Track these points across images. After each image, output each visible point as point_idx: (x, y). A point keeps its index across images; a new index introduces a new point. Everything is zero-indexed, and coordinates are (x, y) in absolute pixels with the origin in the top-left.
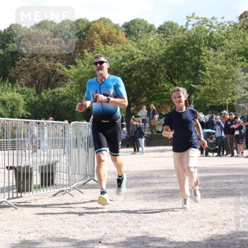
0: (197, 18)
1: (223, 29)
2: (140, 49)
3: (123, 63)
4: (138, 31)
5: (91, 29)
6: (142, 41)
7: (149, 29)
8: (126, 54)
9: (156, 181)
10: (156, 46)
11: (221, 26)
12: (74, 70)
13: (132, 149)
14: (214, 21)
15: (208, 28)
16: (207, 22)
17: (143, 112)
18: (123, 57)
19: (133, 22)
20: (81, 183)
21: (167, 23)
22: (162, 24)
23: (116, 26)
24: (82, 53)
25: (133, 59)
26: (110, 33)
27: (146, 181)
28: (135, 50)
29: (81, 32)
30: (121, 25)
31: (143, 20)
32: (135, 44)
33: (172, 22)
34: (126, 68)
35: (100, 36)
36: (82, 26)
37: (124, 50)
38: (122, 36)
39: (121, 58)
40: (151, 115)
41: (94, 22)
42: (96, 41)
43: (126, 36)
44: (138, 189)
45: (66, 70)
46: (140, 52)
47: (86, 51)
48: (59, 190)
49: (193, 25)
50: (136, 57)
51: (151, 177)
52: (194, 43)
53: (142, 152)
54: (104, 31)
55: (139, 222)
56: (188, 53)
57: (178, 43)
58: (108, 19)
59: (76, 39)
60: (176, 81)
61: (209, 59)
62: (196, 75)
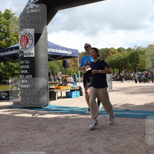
0: (137, 47)
4: (121, 50)
6: (123, 53)
7: (124, 50)
8: (118, 56)
9: (129, 90)
10: (127, 54)
11: (144, 49)
14: (142, 47)
15: (140, 49)
16: (140, 47)
17: (124, 72)
19: (120, 48)
21: (129, 48)
23: (115, 49)
24: (107, 57)
26: (114, 51)
27: (126, 90)
28: (121, 55)
30: (117, 49)
31: (122, 48)
34: (119, 60)
36: (106, 50)
38: (117, 52)
39: (117, 58)
40: (126, 72)
41: (110, 49)
42: (110, 53)
44: (124, 92)
47: (108, 56)
49: (136, 49)
51: (127, 89)
52: (137, 53)
53: (124, 82)
54: (112, 51)
56: (135, 56)
57: (132, 53)
59: (105, 53)
60: (132, 63)
61: (141, 57)
62: (137, 62)
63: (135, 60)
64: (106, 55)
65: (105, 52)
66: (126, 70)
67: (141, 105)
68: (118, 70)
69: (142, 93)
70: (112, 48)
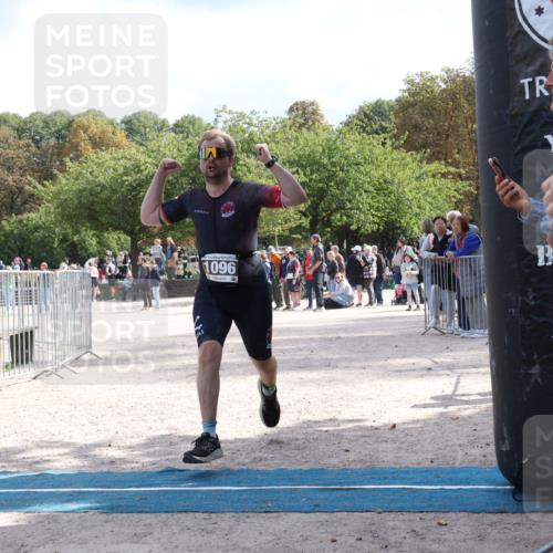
0: (230, 112)
1: (268, 127)
2: (149, 157)
3: (125, 178)
4: (145, 128)
5: (75, 126)
6: (152, 145)
7: (161, 126)
8: (128, 164)
9: (182, 351)
10: (171, 150)
11: (264, 124)
12: (51, 188)
13: (142, 303)
14: (254, 117)
15: (245, 126)
16: (244, 117)
17: (157, 248)
18: (125, 168)
19: (136, 116)
20: (73, 357)
21: (187, 118)
22: (179, 118)
23: (111, 122)
24: (63, 164)
25: (140, 171)
26: (103, 132)
27: (170, 351)
28: (142, 158)
29: (60, 130)
30: (119, 121)
31: (150, 113)
32: (142, 149)
33: (193, 116)
34: (130, 185)
35: (88, 136)
36: (61, 122)
37: (126, 158)
38: (121, 137)
39: (121, 170)
40: (169, 252)
41: (79, 116)
42: (82, 144)
43: (127, 137)
45: (40, 187)
46: (150, 160)
47: (68, 159)
48: (42, 370)
49: (225, 122)
50: (143, 168)
51: (173, 346)
53: (157, 307)
54: (94, 129)
55: (162, 413)
58: (99, 112)
59: (53, 141)
61: (249, 171)
64: (60, 152)
65: (52, 134)
66: (170, 239)
67: (245, 435)
68: (126, 239)
70: (94, 114)
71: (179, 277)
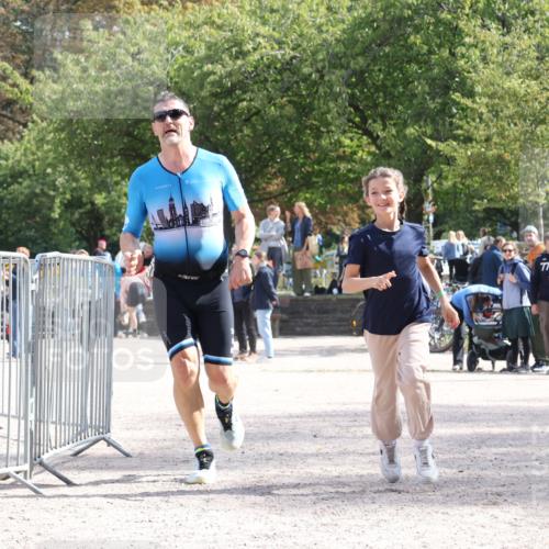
2: (264, 22)
3: (208, 67)
8: (217, 36)
9: (309, 447)
17: (272, 226)
18: (209, 46)
20: (67, 450)
25: (242, 54)
27: (277, 447)
28: (249, 25)
34: (219, 83)
37: (212, 23)
39: (201, 51)
40: (298, 235)
45: (24, 84)
50: (249, 47)
51: (293, 434)
52: (438, 6)
56: (416, 39)
57: (388, 6)
60: (377, 128)
61: (484, 59)
62: (444, 110)
63: (420, 87)
69: (464, 500)
71: (319, 291)
